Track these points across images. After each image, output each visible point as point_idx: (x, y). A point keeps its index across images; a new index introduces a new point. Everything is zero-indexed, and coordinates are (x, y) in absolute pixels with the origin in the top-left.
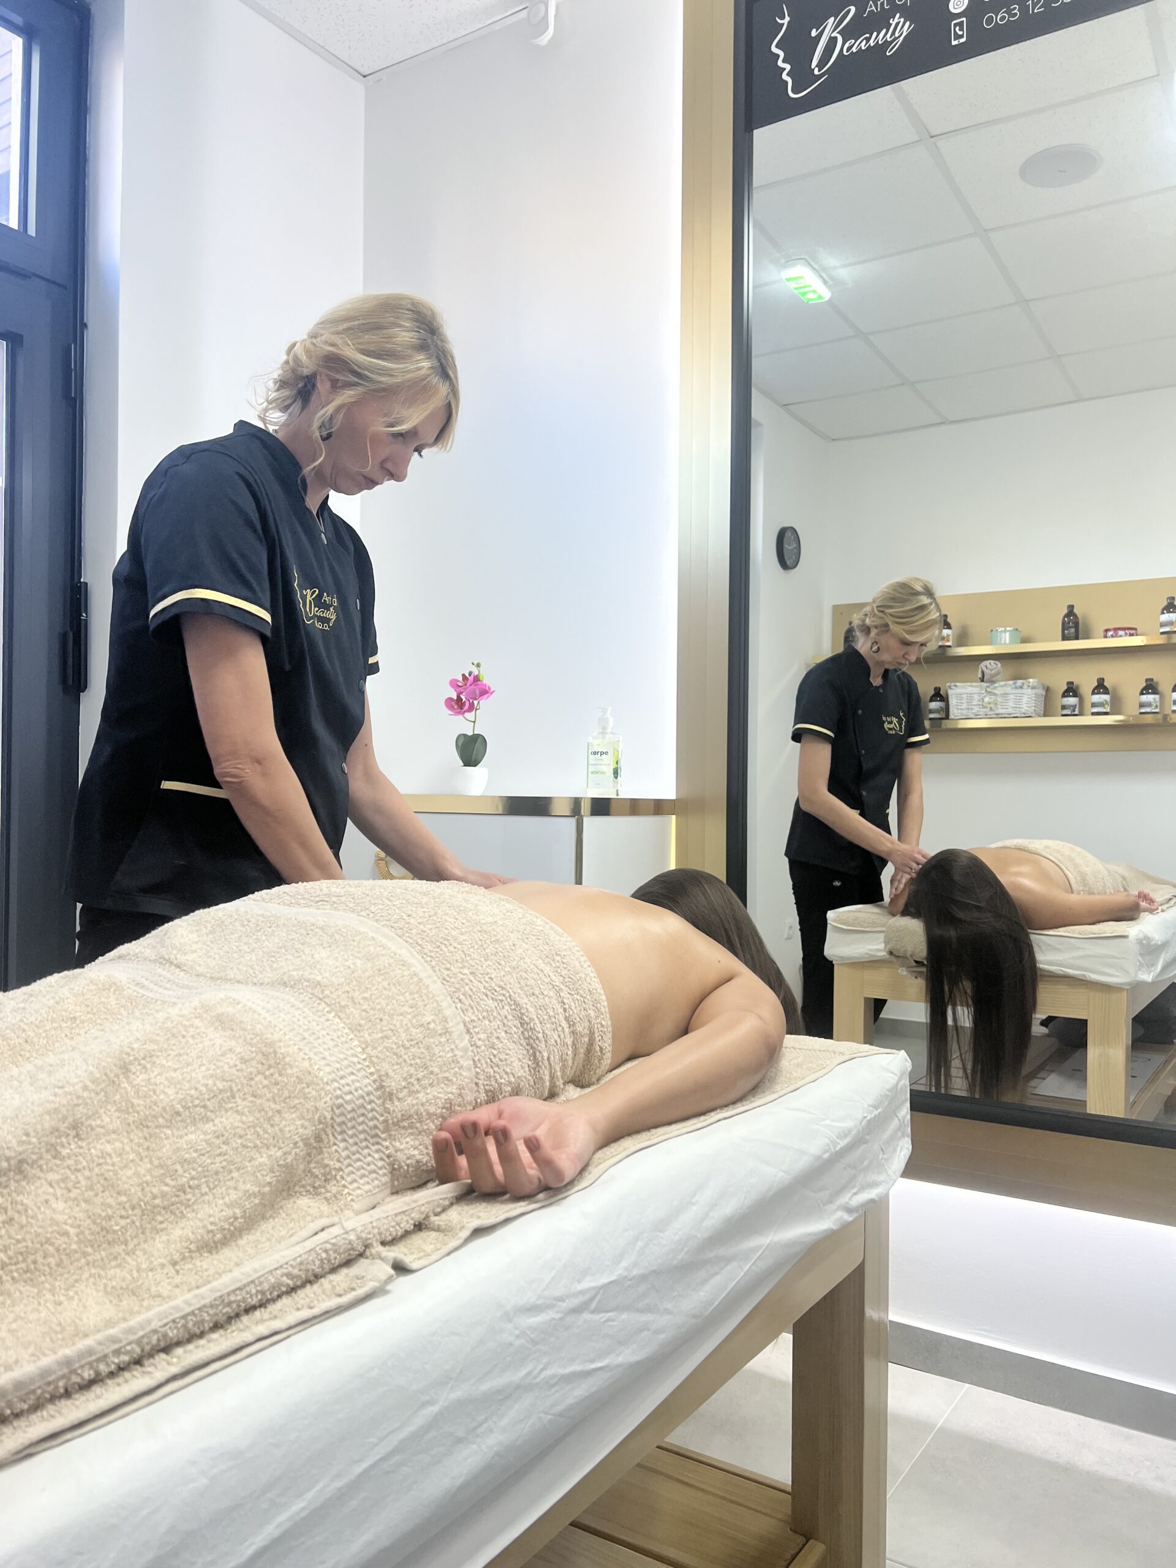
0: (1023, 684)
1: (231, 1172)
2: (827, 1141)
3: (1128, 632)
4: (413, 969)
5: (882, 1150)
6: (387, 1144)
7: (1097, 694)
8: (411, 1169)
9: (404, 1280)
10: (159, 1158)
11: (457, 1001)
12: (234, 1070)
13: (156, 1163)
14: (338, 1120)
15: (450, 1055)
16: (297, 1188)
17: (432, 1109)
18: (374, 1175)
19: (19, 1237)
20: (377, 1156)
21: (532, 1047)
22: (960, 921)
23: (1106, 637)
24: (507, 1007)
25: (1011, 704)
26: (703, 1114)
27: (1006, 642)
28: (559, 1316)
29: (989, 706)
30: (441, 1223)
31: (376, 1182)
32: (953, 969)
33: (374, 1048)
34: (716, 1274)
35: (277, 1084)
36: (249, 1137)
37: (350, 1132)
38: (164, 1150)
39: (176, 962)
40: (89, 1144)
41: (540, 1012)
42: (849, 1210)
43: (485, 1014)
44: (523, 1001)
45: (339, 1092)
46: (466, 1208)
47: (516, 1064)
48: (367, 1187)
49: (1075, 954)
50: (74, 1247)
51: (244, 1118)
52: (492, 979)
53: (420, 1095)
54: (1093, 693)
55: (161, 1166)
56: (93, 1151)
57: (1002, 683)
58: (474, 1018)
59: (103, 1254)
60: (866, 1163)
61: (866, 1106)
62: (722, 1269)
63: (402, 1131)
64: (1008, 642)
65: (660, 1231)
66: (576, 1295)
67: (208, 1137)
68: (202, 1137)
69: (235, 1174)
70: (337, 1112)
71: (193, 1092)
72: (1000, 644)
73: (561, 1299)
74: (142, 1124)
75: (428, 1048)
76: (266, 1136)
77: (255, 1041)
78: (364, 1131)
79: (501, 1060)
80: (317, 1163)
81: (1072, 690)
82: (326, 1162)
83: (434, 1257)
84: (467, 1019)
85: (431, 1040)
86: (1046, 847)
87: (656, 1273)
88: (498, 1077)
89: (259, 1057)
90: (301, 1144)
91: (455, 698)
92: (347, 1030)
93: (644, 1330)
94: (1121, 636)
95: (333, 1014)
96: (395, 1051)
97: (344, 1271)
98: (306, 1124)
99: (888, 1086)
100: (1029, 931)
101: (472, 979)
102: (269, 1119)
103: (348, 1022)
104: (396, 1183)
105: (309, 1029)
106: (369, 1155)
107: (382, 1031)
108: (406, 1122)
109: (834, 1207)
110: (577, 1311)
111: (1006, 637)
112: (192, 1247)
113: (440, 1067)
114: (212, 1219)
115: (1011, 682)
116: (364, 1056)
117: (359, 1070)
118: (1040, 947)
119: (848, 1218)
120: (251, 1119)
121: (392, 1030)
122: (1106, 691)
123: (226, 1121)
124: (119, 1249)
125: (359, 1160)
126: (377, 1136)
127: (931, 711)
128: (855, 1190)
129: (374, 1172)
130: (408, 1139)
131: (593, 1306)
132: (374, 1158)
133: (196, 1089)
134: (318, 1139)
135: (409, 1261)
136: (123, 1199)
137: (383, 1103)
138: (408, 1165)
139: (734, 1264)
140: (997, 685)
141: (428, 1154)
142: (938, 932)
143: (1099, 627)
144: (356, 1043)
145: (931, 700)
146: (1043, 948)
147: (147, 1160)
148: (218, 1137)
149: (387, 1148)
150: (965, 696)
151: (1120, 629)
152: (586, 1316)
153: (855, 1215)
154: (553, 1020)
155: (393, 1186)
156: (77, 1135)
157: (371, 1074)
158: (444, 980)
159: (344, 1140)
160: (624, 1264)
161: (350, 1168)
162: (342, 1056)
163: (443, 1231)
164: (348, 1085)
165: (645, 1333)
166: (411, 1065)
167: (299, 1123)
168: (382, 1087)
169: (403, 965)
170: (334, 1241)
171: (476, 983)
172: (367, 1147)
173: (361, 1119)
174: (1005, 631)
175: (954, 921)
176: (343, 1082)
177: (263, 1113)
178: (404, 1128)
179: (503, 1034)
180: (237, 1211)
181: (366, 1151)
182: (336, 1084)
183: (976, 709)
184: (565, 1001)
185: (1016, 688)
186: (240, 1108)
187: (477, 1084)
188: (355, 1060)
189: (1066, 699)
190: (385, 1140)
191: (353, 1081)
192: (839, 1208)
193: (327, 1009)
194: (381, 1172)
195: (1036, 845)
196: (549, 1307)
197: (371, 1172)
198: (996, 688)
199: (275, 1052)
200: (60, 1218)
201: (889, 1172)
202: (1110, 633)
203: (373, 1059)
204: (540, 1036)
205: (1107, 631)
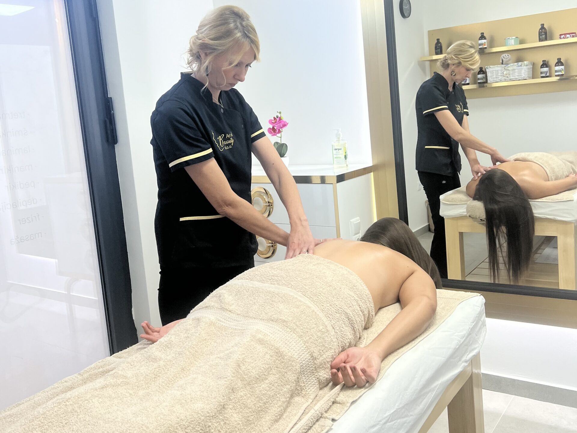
0: (522, 64)
1: (276, 395)
2: (457, 341)
3: (571, 35)
4: (312, 309)
5: (476, 335)
6: (316, 374)
7: (557, 66)
8: (325, 381)
9: (335, 423)
10: (256, 395)
11: (328, 317)
12: (269, 360)
13: (256, 396)
14: (302, 370)
15: (330, 339)
16: (294, 395)
17: (328, 360)
18: (314, 385)
19: (229, 428)
20: (314, 379)
21: (353, 327)
22: (499, 202)
23: (561, 38)
24: (343, 315)
25: (516, 74)
26: (413, 340)
27: (512, 44)
28: (381, 426)
29: (506, 76)
30: (340, 401)
31: (315, 388)
32: (497, 221)
33: (308, 343)
34: (425, 398)
35: (283, 362)
36: (279, 382)
37: (306, 373)
38: (257, 392)
39: (229, 310)
40: (237, 394)
41: (353, 312)
42: (466, 362)
43: (337, 320)
44: (348, 311)
45: (301, 361)
46: (345, 392)
47: (349, 334)
48: (313, 390)
49: (550, 209)
50: (242, 427)
51: (276, 376)
52: (337, 306)
53: (324, 356)
54: (556, 66)
55: (257, 397)
56: (238, 396)
57: (512, 64)
58: (334, 323)
59: (249, 428)
60: (471, 342)
61: (470, 323)
62: (426, 396)
63: (320, 369)
64: (513, 44)
65: (407, 390)
66: (384, 419)
67: (268, 385)
68: (266, 385)
69: (278, 396)
70: (301, 368)
71: (260, 371)
72: (510, 45)
73: (380, 421)
74: (249, 384)
75: (323, 339)
76: (284, 381)
77: (273, 348)
78: (310, 372)
79: (344, 335)
80: (298, 385)
81: (545, 64)
82: (301, 385)
83: (341, 414)
84: (332, 324)
85: (324, 335)
86: (536, 157)
87: (407, 404)
88: (344, 341)
89: (276, 354)
90: (294, 382)
91: (272, 128)
92: (298, 338)
93: (405, 423)
94: (568, 38)
95: (292, 332)
96: (314, 342)
97: (317, 423)
98: (295, 375)
99: (477, 312)
100: (529, 200)
101: (331, 307)
102: (284, 375)
103: (297, 334)
104: (321, 386)
105: (286, 339)
106: (312, 379)
107: (309, 336)
108: (321, 366)
109: (461, 362)
110: (385, 423)
111: (512, 42)
112: (273, 422)
113: (328, 344)
114: (276, 412)
115: (516, 64)
116: (305, 346)
117: (305, 352)
118: (535, 207)
119: (466, 364)
120: (278, 376)
121: (311, 335)
122: (562, 64)
123: (271, 378)
124: (253, 425)
125: (309, 381)
126: (313, 372)
127: (479, 79)
128: (468, 353)
129: (314, 384)
130: (322, 372)
131: (390, 420)
132: (313, 380)
133: (261, 369)
134: (298, 378)
135: (334, 416)
136: (250, 410)
137: (314, 361)
138: (324, 380)
139: (430, 393)
140: (509, 65)
141: (329, 375)
142: (490, 207)
143: (557, 34)
144: (301, 342)
145: (478, 74)
146: (536, 207)
147: (253, 396)
148: (270, 384)
149: (317, 376)
150: (494, 72)
151: (567, 34)
152: (388, 424)
153: (468, 362)
154: (358, 313)
155: (320, 387)
156: (233, 392)
157: (309, 352)
158: (322, 310)
159: (304, 376)
160: (397, 405)
161: (307, 385)
162: (299, 348)
163: (341, 404)
164: (303, 358)
165: (405, 424)
166: (320, 346)
167: (292, 375)
168: (313, 356)
169: (309, 308)
170: (313, 415)
171: (333, 309)
172: (311, 377)
173: (308, 368)
174: (512, 39)
175: (496, 202)
176: (301, 357)
177: (281, 373)
178: (321, 368)
179: (343, 325)
180: (282, 408)
181: (311, 378)
182: (300, 359)
183: (500, 78)
184: (360, 304)
185: (519, 66)
186: (274, 373)
187: (339, 346)
188: (303, 348)
189: (542, 69)
190: (316, 373)
191: (304, 356)
192: (463, 362)
193: (290, 330)
194: (316, 384)
195: (531, 156)
196: (378, 424)
197: (313, 385)
198: (508, 67)
199: (280, 351)
200: (237, 419)
201: (479, 342)
202: (562, 36)
203: (308, 347)
204: (355, 322)
205: (561, 35)
